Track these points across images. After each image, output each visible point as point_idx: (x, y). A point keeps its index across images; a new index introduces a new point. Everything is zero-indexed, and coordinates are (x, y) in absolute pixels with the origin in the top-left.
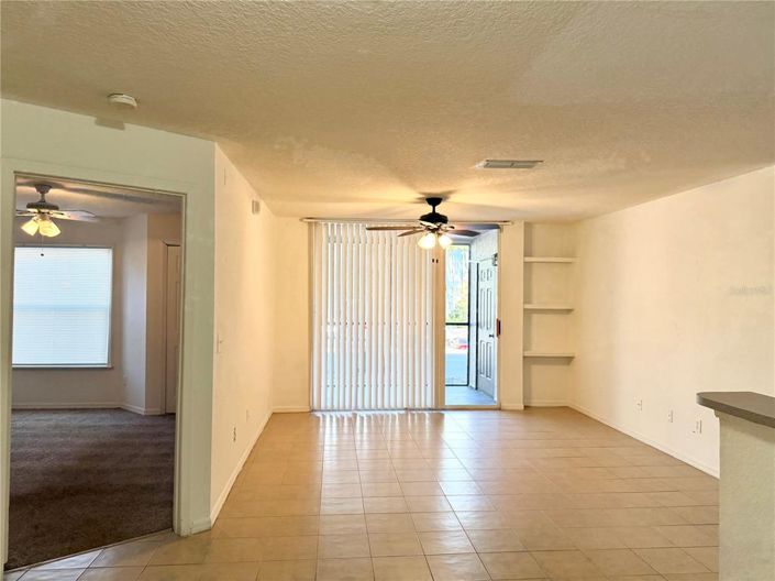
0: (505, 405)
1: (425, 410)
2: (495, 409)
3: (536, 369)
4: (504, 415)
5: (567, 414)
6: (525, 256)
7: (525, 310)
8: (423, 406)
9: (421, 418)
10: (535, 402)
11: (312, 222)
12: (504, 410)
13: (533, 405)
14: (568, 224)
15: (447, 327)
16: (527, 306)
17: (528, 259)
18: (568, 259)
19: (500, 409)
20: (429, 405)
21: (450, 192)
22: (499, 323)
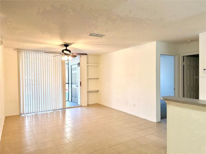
0: (83, 105)
1: (59, 109)
2: (80, 107)
3: (90, 94)
4: (82, 108)
5: (97, 105)
6: (87, 64)
7: (87, 78)
8: (59, 108)
9: (59, 112)
10: (90, 103)
11: (19, 50)
12: (83, 106)
13: (89, 104)
14: (98, 55)
15: (66, 84)
16: (88, 78)
17: (88, 65)
18: (97, 65)
19: (81, 106)
20: (61, 108)
21: (73, 43)
22: (81, 82)
